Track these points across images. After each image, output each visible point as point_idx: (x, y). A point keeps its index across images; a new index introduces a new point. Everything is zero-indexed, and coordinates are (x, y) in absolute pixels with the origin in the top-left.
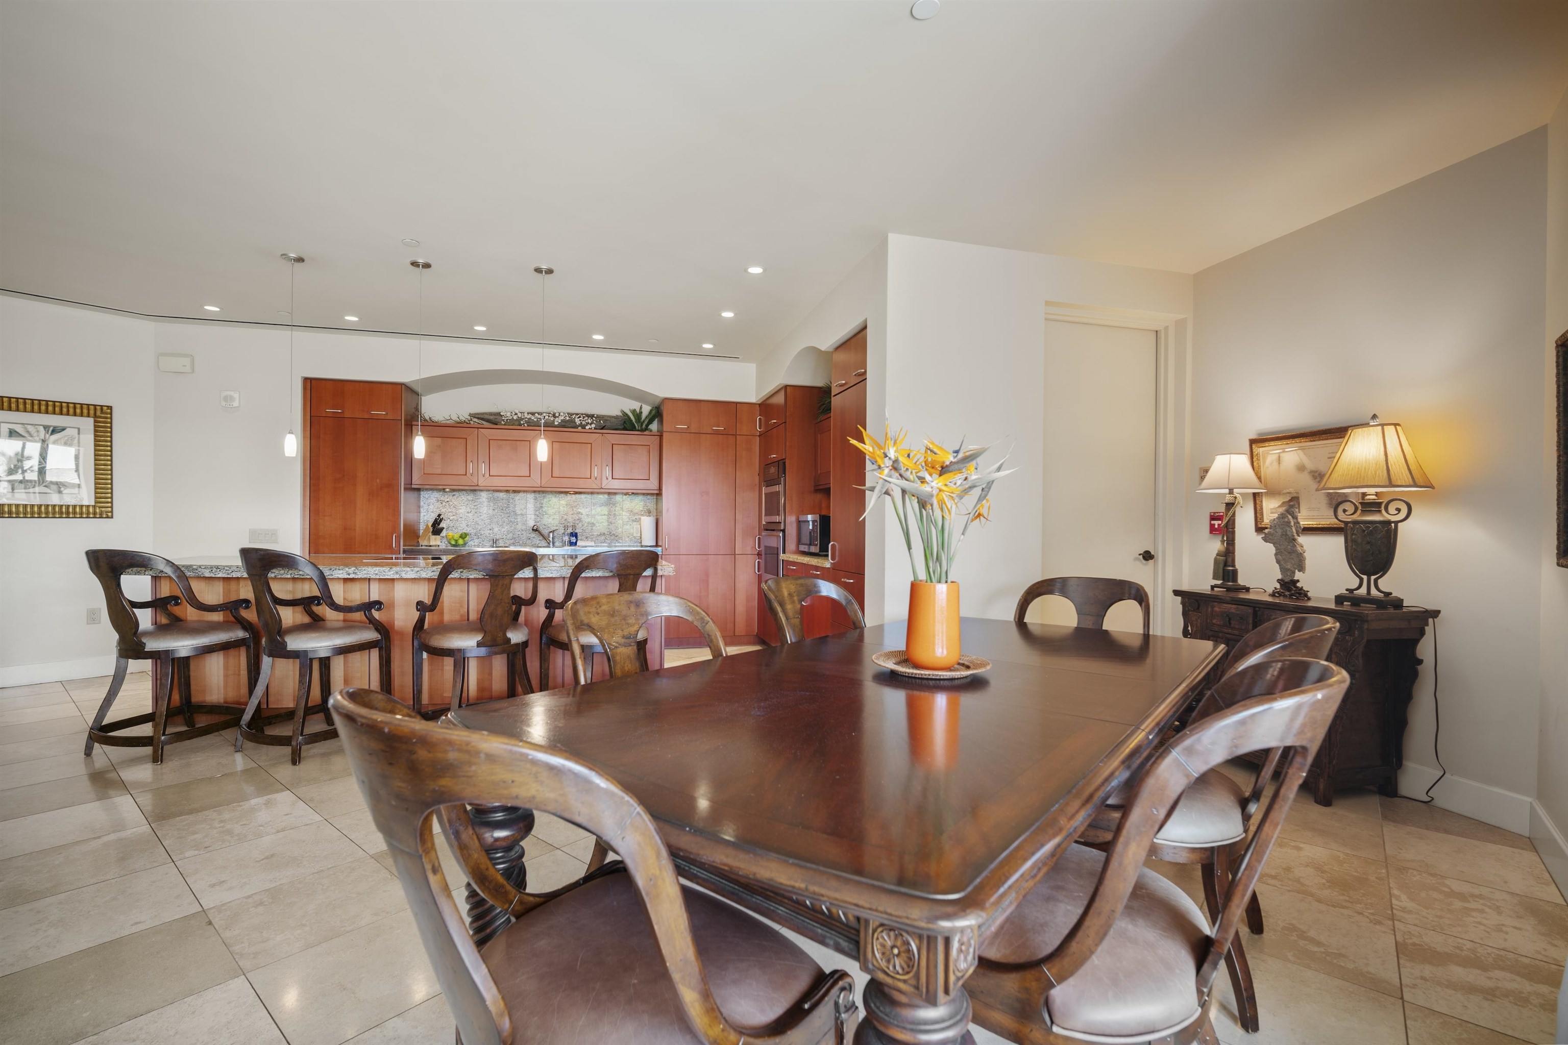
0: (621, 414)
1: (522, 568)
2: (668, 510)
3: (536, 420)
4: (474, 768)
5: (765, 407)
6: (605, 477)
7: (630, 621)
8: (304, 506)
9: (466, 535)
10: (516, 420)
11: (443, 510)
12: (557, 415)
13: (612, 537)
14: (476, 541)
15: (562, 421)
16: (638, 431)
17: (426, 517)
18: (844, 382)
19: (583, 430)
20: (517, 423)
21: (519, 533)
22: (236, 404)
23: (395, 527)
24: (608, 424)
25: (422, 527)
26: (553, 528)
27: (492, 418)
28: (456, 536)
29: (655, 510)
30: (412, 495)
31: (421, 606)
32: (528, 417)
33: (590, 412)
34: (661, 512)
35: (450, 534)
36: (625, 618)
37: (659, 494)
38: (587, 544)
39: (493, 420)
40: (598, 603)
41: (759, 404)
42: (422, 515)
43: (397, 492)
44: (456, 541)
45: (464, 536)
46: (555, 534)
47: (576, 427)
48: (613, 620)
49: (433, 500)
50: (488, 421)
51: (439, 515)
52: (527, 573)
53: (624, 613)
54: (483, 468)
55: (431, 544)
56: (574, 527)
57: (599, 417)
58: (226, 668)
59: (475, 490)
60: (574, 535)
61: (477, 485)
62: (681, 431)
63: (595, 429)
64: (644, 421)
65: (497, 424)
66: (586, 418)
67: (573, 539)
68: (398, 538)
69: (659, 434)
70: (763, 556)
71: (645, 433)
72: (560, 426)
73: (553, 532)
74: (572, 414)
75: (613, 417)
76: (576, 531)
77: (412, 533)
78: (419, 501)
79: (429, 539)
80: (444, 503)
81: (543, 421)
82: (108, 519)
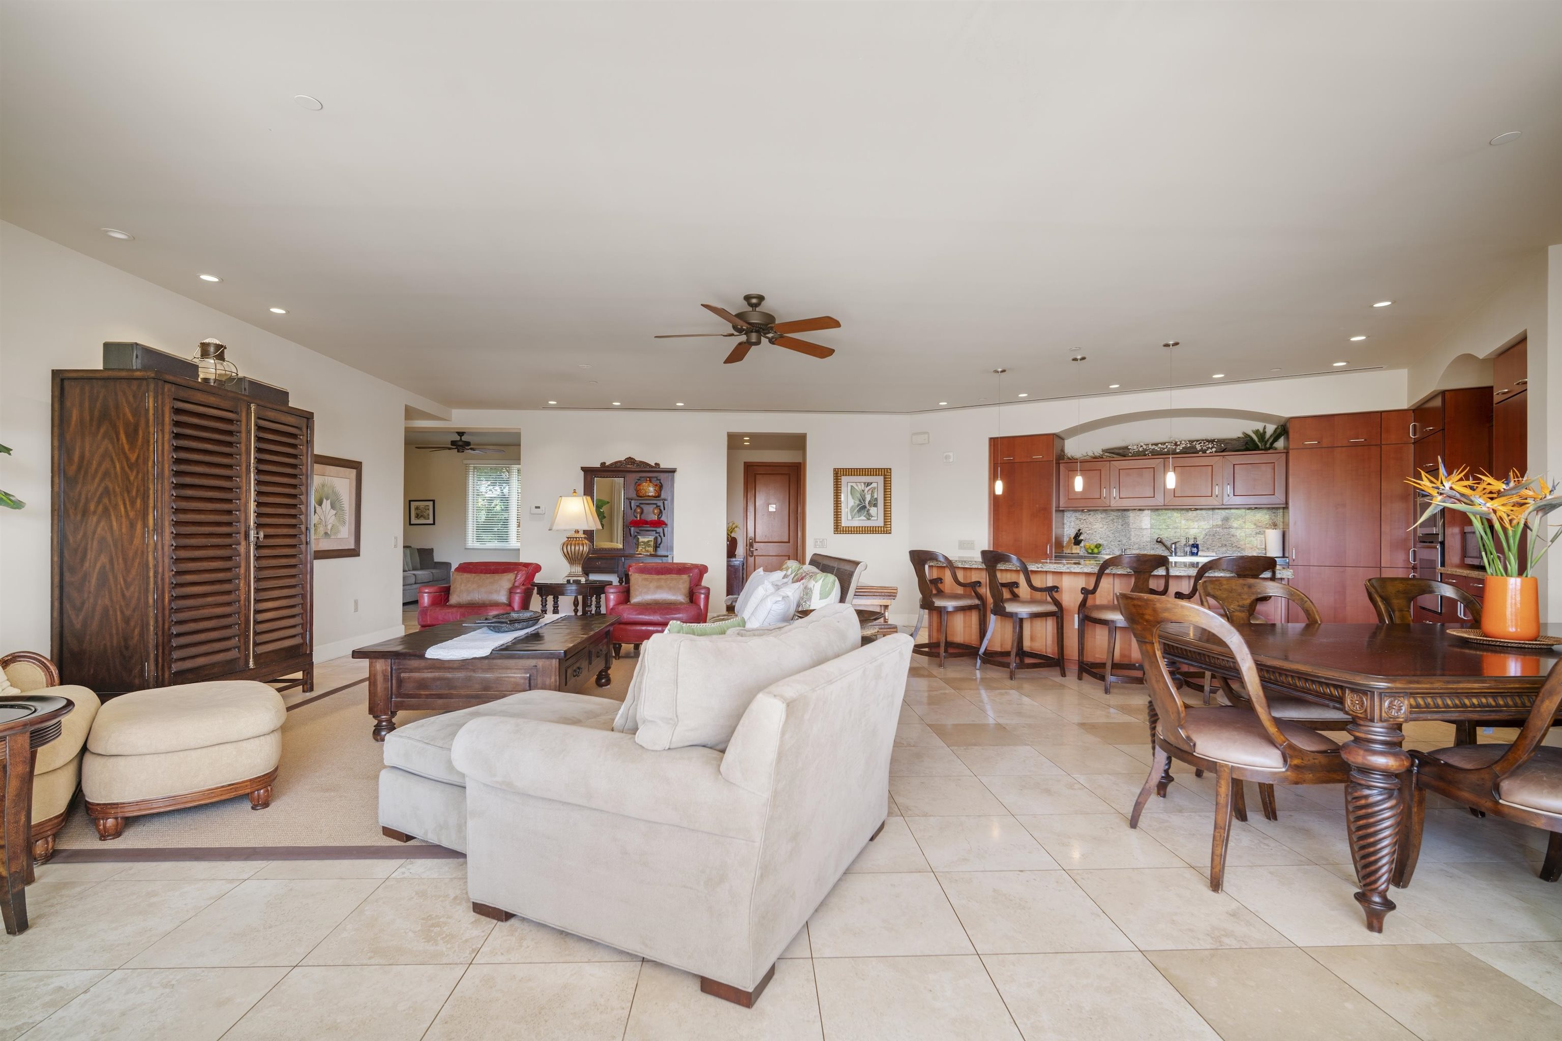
0: (1243, 436)
1: (1157, 567)
2: (1295, 523)
3: (1159, 449)
4: (1176, 610)
5: (1420, 412)
6: (1225, 492)
7: (1244, 597)
8: (990, 524)
9: (1100, 545)
10: (1142, 451)
11: (1081, 526)
12: (1179, 443)
13: (1234, 549)
14: (1108, 550)
15: (1183, 448)
16: (1262, 450)
17: (1069, 532)
18: (1506, 390)
19: (1204, 455)
20: (1143, 453)
21: (1144, 544)
22: (951, 460)
23: (1049, 540)
24: (1229, 447)
25: (1066, 540)
26: (1176, 540)
27: (1121, 451)
28: (1092, 547)
29: (1281, 523)
30: (1060, 514)
31: (1085, 591)
32: (1152, 448)
33: (1210, 436)
34: (1288, 525)
35: (1087, 544)
36: (1240, 594)
37: (1286, 507)
38: (1208, 555)
39: (1121, 453)
40: (1220, 583)
41: (1414, 411)
42: (1065, 530)
43: (1051, 513)
44: (1092, 550)
45: (1098, 546)
46: (1177, 545)
47: (1197, 452)
48: (1231, 595)
49: (1073, 519)
50: (1118, 454)
51: (1079, 530)
52: (1161, 571)
53: (1239, 591)
54: (1115, 493)
55: (1073, 552)
56: (1195, 538)
57: (1220, 441)
58: (965, 622)
59: (1107, 510)
60: (1196, 546)
61: (1110, 506)
62: (1311, 447)
63: (1216, 452)
64: (1268, 440)
65: (1125, 456)
66: (1207, 443)
67: (1195, 550)
68: (1051, 547)
69: (1285, 451)
70: (1418, 570)
71: (1269, 452)
72: (1181, 453)
73: (1175, 543)
74: (1193, 441)
75: (1234, 439)
76: (1197, 543)
77: (1059, 545)
78: (1063, 519)
79: (1072, 549)
80: (1082, 521)
81: (1166, 450)
82: (890, 533)
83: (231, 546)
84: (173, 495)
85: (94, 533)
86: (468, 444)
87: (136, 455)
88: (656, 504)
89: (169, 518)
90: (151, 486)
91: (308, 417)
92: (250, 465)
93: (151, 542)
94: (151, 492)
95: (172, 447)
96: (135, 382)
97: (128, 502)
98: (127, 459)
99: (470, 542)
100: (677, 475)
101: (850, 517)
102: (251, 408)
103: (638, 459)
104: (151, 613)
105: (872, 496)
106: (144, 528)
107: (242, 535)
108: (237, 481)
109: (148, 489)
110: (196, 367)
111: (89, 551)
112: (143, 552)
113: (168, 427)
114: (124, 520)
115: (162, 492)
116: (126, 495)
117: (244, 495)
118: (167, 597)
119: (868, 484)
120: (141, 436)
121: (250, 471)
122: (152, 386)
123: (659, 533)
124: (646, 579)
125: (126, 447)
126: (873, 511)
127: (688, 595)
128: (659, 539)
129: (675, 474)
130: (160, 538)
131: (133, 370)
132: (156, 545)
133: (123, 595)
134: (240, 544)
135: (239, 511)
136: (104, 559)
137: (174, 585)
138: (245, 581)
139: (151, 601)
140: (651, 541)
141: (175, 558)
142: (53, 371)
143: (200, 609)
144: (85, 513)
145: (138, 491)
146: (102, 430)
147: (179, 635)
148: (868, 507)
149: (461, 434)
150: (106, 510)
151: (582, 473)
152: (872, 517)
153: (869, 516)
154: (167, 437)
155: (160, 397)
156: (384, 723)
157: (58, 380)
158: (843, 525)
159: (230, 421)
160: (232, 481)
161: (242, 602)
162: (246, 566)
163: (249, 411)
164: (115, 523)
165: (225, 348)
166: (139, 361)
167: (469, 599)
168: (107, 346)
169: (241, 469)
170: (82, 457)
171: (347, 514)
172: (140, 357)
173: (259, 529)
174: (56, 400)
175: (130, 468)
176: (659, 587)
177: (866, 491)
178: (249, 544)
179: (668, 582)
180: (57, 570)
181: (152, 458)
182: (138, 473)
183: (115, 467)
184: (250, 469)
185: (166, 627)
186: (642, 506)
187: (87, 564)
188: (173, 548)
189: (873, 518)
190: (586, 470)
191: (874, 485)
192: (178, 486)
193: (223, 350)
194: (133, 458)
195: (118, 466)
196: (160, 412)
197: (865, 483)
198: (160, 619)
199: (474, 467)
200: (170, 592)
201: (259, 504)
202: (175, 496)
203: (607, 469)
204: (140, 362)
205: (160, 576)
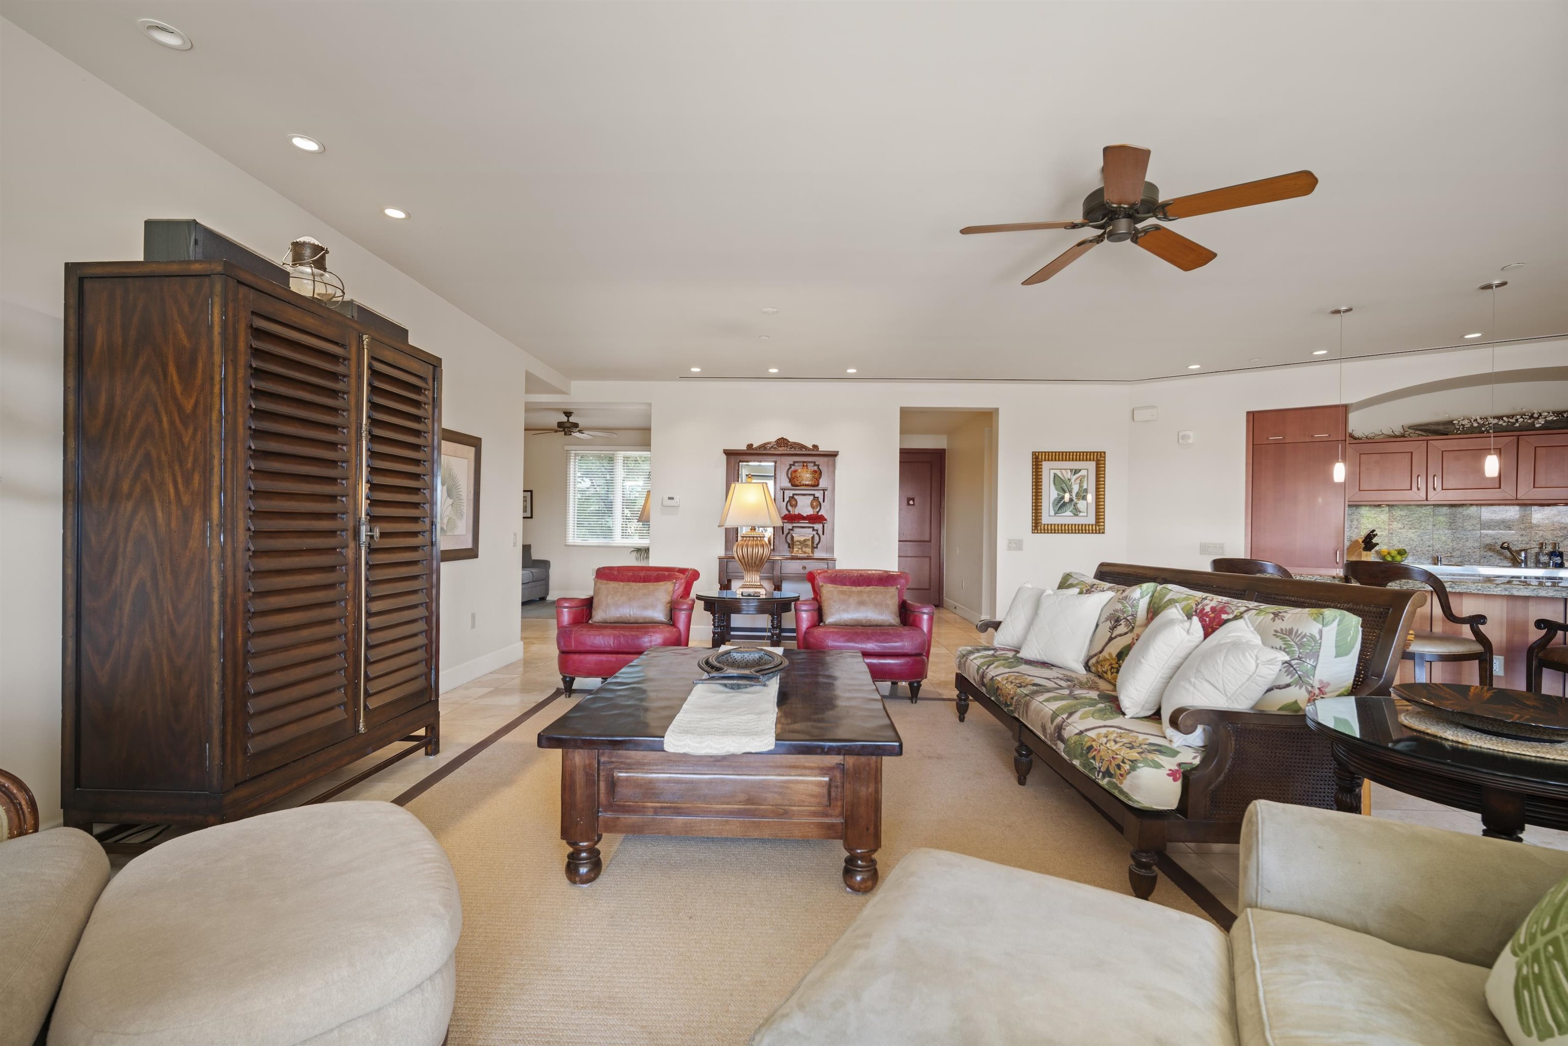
3: (1504, 424)
9: (1402, 551)
11: (1374, 526)
12: (1536, 415)
15: (1544, 422)
20: (1478, 430)
21: (1470, 550)
22: (1191, 441)
26: (1525, 546)
27: (1441, 427)
28: (1392, 552)
32: (1494, 422)
35: (1386, 549)
39: (1441, 430)
44: (1392, 557)
45: (1400, 552)
46: (1528, 552)
50: (1436, 431)
51: (1369, 531)
54: (1434, 482)
56: (1556, 543)
60: (1555, 554)
61: (1426, 500)
65: (1447, 435)
67: (1556, 560)
68: (1342, 554)
72: (1542, 428)
73: (1523, 550)
76: (1559, 550)
80: (1371, 519)
81: (1517, 425)
82: (1103, 533)
83: (335, 549)
84: (250, 468)
85: (128, 529)
86: (576, 425)
87: (193, 401)
88: (814, 495)
89: (244, 504)
90: (216, 453)
91: (435, 364)
92: (361, 428)
93: (216, 545)
94: (216, 462)
95: (249, 391)
96: (192, 282)
97: (180, 480)
98: (180, 409)
99: (570, 538)
100: (838, 459)
101: (1052, 513)
102: (363, 341)
103: (791, 439)
104: (216, 662)
105: (1081, 486)
106: (205, 521)
107: (350, 533)
108: (343, 450)
109: (212, 457)
110: (287, 275)
111: (120, 559)
112: (202, 562)
113: (243, 358)
114: (174, 507)
115: (233, 463)
116: (177, 467)
117: (354, 471)
118: (240, 635)
119: (1076, 472)
120: (200, 370)
121: (361, 437)
122: (218, 287)
123: (817, 530)
124: (843, 592)
125: (178, 388)
126: (1081, 505)
127: (898, 614)
128: (817, 538)
129: (836, 458)
130: (229, 540)
131: (189, 262)
132: (223, 548)
133: (173, 633)
134: (347, 547)
135: (346, 496)
136: (143, 572)
137: (251, 615)
138: (355, 602)
139: (215, 643)
140: (809, 540)
141: (252, 570)
142: (67, 264)
143: (290, 650)
144: (115, 496)
145: (195, 460)
146: (141, 361)
147: (258, 694)
148: (1075, 500)
149: (568, 414)
150: (146, 491)
151: (724, 457)
152: (1080, 512)
153: (1076, 512)
154: (241, 373)
155: (231, 305)
156: (584, 855)
157: (75, 281)
158: (1043, 523)
159: (334, 358)
160: (336, 450)
161: (350, 635)
162: (355, 581)
163: (361, 346)
164: (160, 514)
165: (327, 252)
166: (199, 249)
167: (618, 615)
168: (150, 225)
169: (348, 432)
170: (110, 406)
171: (465, 504)
172: (200, 243)
173: (373, 525)
174: (71, 312)
175: (185, 424)
176: (862, 603)
177: (1073, 481)
178: (360, 547)
179: (873, 596)
180: (71, 589)
181: (217, 406)
182: (195, 430)
183: (161, 422)
184: (361, 433)
185: (239, 683)
186: (796, 497)
187: (117, 580)
188: (251, 553)
189: (1081, 514)
190: (729, 453)
191: (1083, 473)
192: (258, 454)
193: (324, 255)
194: (189, 406)
195: (165, 419)
196: (231, 331)
197: (1071, 470)
198: (229, 672)
199: (575, 454)
200: (245, 625)
201: (373, 487)
202: (254, 471)
203: (755, 452)
204: (201, 250)
205: (228, 601)
